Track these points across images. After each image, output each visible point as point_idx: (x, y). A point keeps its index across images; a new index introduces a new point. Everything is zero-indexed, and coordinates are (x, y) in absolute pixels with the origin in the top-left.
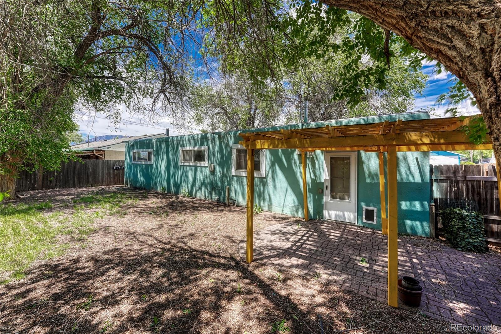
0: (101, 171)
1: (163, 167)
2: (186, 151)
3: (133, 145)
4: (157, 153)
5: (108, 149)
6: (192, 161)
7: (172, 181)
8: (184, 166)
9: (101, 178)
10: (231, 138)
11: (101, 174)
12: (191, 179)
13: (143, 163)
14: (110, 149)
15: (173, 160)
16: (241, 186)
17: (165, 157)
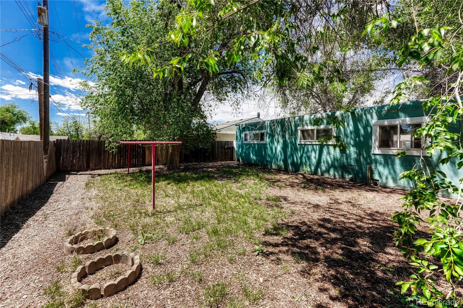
0: (217, 150)
1: (279, 148)
2: (307, 131)
3: (244, 128)
4: (272, 136)
5: (219, 133)
6: (314, 140)
7: (289, 161)
8: (305, 145)
9: (217, 156)
10: (372, 117)
11: (217, 152)
12: (314, 161)
13: (256, 143)
14: (221, 132)
15: (291, 142)
16: (392, 171)
17: (281, 141)
